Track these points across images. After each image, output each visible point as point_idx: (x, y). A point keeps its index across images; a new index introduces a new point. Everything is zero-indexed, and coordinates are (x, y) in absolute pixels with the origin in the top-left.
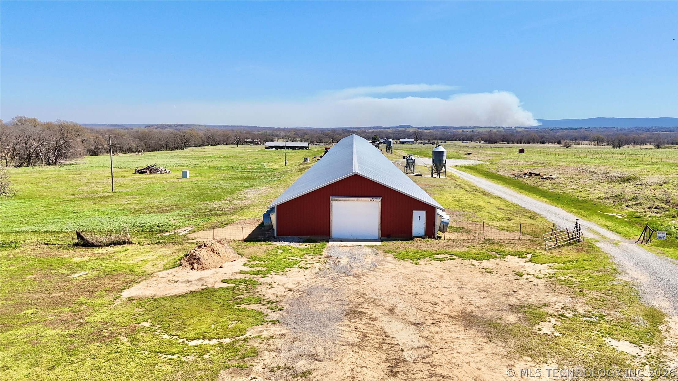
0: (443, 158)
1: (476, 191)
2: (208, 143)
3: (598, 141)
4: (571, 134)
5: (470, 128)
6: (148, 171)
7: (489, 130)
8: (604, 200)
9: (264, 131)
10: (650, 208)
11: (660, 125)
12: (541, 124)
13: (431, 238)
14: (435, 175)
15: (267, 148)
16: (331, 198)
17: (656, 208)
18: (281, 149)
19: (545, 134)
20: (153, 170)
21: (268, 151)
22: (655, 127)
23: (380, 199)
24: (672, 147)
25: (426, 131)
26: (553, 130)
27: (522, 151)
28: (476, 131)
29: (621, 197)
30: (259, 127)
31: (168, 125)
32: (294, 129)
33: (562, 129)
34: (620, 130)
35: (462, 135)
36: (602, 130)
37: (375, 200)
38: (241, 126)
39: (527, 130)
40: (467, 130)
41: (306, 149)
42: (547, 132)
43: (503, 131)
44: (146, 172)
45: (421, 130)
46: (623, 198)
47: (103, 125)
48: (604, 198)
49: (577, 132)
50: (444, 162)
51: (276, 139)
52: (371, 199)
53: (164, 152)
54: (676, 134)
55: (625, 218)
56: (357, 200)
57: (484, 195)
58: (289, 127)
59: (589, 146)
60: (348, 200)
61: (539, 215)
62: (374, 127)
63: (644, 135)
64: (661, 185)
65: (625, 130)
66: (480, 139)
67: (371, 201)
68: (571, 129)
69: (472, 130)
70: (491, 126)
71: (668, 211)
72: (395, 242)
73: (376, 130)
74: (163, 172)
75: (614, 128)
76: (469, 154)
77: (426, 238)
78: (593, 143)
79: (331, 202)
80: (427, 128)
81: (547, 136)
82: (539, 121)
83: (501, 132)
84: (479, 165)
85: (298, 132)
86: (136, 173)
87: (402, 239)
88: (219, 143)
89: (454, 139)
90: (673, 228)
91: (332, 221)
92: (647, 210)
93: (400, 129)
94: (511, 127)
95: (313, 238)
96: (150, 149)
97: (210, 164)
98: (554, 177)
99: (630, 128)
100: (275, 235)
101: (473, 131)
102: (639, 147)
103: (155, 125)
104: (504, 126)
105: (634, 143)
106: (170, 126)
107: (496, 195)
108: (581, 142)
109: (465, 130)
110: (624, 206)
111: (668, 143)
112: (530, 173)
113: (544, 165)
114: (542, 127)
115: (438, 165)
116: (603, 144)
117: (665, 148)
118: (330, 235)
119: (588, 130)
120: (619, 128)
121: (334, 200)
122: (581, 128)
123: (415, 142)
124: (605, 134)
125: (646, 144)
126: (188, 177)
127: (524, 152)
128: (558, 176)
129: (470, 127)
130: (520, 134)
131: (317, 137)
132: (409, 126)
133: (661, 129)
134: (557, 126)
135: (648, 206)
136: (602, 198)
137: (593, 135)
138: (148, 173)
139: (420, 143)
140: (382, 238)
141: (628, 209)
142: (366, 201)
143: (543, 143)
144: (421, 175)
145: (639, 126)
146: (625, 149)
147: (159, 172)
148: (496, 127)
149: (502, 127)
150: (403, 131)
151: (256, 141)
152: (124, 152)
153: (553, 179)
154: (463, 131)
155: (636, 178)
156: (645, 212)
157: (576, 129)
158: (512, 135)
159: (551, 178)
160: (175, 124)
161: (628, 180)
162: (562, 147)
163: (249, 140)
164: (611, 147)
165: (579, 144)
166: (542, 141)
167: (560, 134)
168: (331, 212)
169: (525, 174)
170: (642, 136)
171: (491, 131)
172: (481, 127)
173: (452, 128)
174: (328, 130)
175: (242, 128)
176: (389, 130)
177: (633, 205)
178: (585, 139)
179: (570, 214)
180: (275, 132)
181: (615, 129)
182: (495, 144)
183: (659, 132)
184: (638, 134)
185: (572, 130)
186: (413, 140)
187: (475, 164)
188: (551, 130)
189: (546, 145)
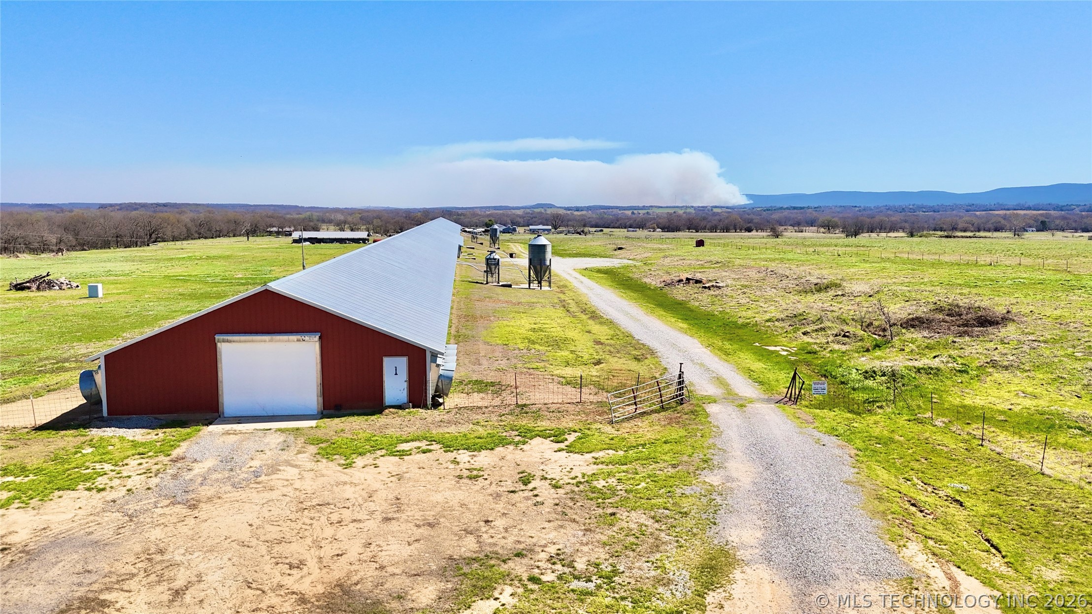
0: (545, 256)
1: (584, 311)
2: (199, 234)
3: (829, 226)
4: (792, 216)
5: (644, 208)
6: (34, 286)
7: (673, 211)
8: (776, 323)
9: (308, 213)
10: (836, 335)
11: (919, 202)
12: (751, 202)
13: (419, 407)
14: (535, 285)
15: (295, 241)
16: (217, 337)
17: (844, 336)
18: (320, 243)
19: (754, 217)
20: (44, 283)
21: (296, 247)
22: (913, 205)
23: (317, 337)
24: (931, 235)
25: (576, 213)
26: (767, 210)
27: (700, 243)
28: (653, 212)
29: (802, 318)
30: (302, 207)
31: (140, 204)
32: (360, 210)
33: (781, 208)
34: (864, 210)
35: (629, 219)
36: (838, 210)
37: (307, 338)
38: (272, 205)
39: (729, 210)
40: (640, 211)
41: (364, 242)
42: (759, 214)
43: (694, 212)
44: (29, 288)
45: (569, 212)
46: (805, 319)
47: (22, 205)
48: (777, 320)
49: (802, 213)
50: (548, 263)
51: (324, 226)
52: (299, 337)
53: (112, 250)
54: (941, 215)
55: (792, 354)
56: (271, 341)
57: (591, 318)
58: (354, 207)
59: (815, 235)
60: (253, 341)
61: (652, 352)
62: (495, 207)
63: (896, 218)
64: (870, 296)
65: (871, 209)
66: (655, 225)
67: (298, 340)
68: (795, 208)
69: (646, 211)
70: (676, 205)
71: (862, 340)
72: (343, 419)
73: (496, 212)
74: (64, 287)
75: (856, 207)
76: (620, 249)
77: (409, 408)
78: (822, 230)
79: (219, 345)
80: (578, 209)
81: (756, 219)
82: (749, 196)
83: (689, 213)
84: (623, 267)
85: (365, 214)
86: (11, 290)
87: (359, 411)
88: (219, 234)
89: (616, 225)
90: (855, 371)
91: (222, 382)
92: (831, 339)
93: (536, 210)
94: (706, 207)
95: (183, 417)
96: (83, 246)
97: (168, 271)
98: (721, 285)
99: (878, 207)
100: (105, 413)
101: (648, 213)
102: (884, 235)
103: (116, 205)
104: (696, 205)
105: (880, 229)
106: (144, 206)
107: (608, 317)
108: (804, 228)
109: (635, 212)
110: (800, 333)
111: (929, 229)
112: (688, 279)
113: (720, 265)
114: (753, 206)
115: (538, 267)
116: (837, 232)
117: (921, 237)
118: (220, 409)
119: (818, 209)
120: (862, 207)
121: (224, 341)
122: (808, 208)
123: (553, 230)
124: (841, 215)
125: (897, 231)
126: (100, 294)
127: (703, 245)
128: (729, 282)
129: (644, 206)
130: (717, 217)
131: (395, 222)
132: (551, 206)
133: (920, 208)
134: (773, 205)
135: (835, 333)
136: (774, 319)
137: (822, 218)
138: (34, 289)
139: (561, 232)
140: (325, 412)
141: (805, 337)
142: (289, 341)
143: (749, 230)
144: (510, 286)
145: (891, 203)
146: (864, 238)
147: (57, 288)
148: (683, 207)
149: (693, 207)
150: (541, 213)
151: (288, 229)
152: (34, 251)
153: (719, 287)
154: (633, 213)
155: (837, 286)
156: (828, 343)
157: (801, 208)
158: (704, 219)
159: (717, 287)
160: (153, 202)
161: (827, 288)
162: (769, 236)
163: (275, 229)
164: (843, 235)
165: (802, 232)
166: (748, 227)
167: (776, 216)
168: (219, 366)
169: (680, 281)
170: (893, 219)
171: (675, 212)
172: (662, 207)
173: (617, 208)
174: (419, 210)
175: (272, 208)
176: (519, 212)
177: (814, 331)
178: (811, 223)
179: (705, 350)
180: (327, 214)
181: (857, 209)
182: (675, 233)
183: (918, 213)
184: (888, 216)
185: (796, 211)
186: (550, 227)
187: (617, 266)
188: (764, 211)
189: (754, 233)
